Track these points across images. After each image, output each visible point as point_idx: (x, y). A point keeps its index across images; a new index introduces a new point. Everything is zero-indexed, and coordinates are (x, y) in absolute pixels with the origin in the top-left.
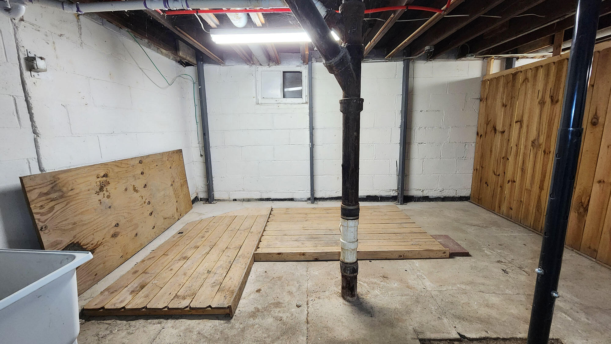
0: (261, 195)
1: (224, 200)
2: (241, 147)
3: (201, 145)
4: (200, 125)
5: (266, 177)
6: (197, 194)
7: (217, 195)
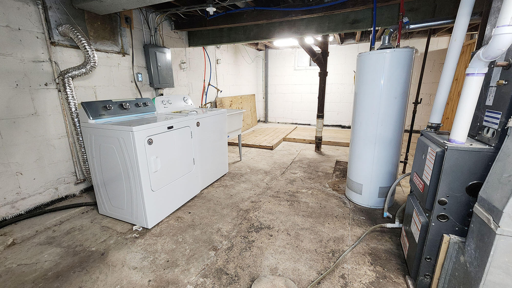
0: (293, 121)
1: (273, 123)
2: (284, 94)
3: (264, 93)
4: (264, 82)
5: (296, 111)
6: (260, 118)
7: (269, 120)
